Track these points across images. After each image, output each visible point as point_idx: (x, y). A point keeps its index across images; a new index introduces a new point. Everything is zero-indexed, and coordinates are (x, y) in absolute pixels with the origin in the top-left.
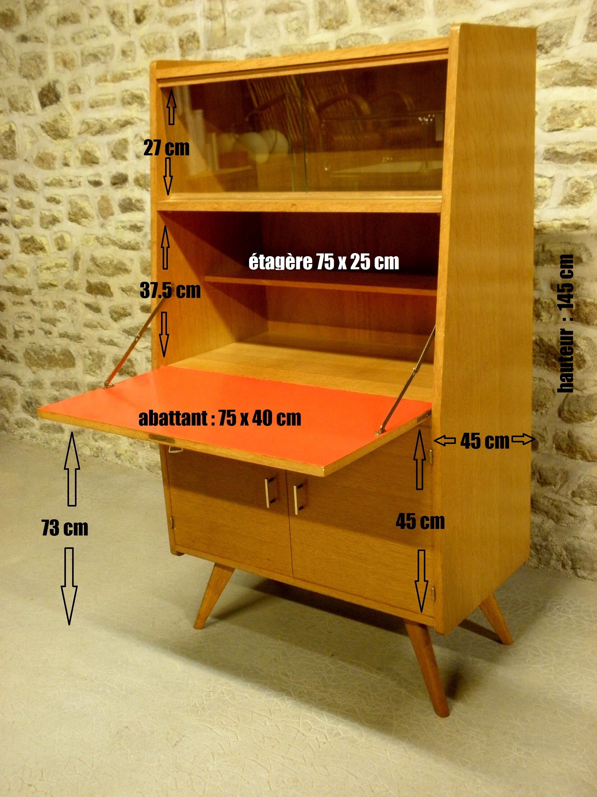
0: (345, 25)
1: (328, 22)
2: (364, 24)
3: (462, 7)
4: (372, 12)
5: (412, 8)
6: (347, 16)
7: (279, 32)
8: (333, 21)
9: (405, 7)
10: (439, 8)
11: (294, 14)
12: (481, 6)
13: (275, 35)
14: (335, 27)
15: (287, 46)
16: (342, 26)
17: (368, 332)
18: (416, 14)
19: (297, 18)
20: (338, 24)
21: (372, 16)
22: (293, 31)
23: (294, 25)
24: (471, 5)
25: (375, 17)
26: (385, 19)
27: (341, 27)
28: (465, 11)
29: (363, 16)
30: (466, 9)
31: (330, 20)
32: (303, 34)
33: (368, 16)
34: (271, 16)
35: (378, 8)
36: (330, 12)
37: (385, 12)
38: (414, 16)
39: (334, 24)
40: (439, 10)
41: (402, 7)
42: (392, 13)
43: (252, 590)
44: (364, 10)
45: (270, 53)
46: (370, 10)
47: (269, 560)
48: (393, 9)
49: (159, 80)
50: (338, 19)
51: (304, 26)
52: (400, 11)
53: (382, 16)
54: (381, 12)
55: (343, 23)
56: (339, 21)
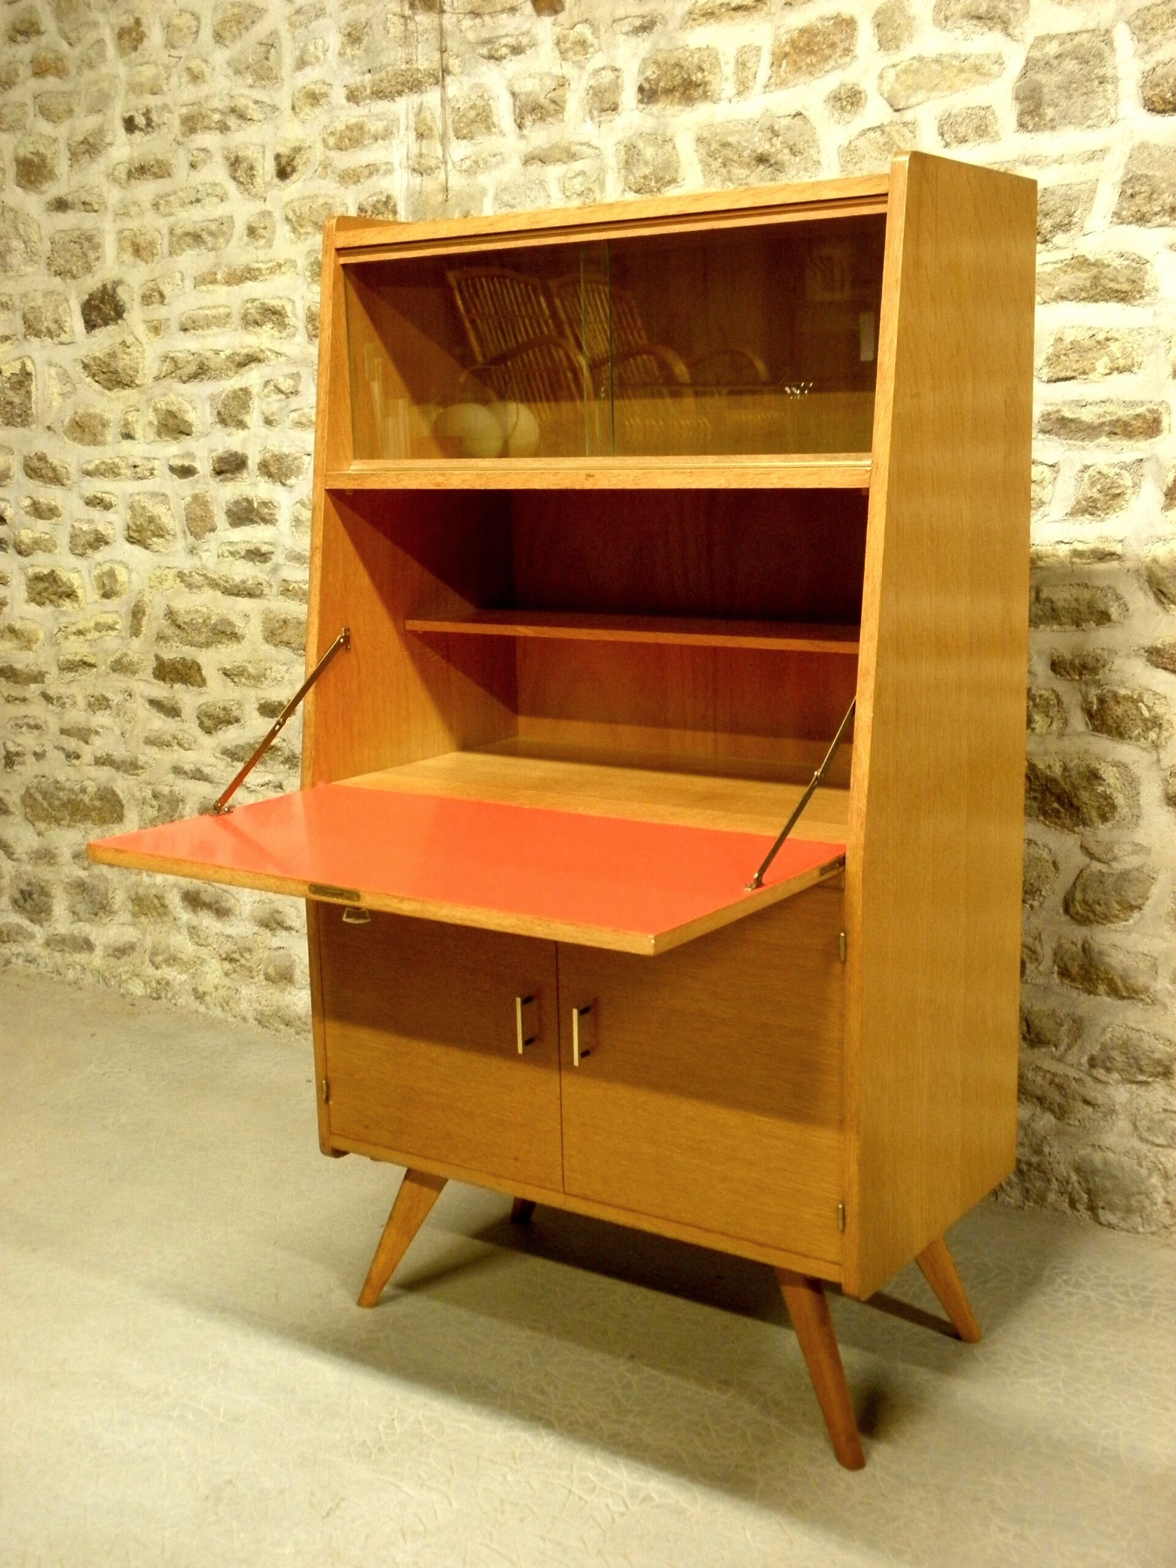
0: (673, 185)
1: (642, 180)
2: (705, 181)
4: (724, 165)
5: (798, 159)
6: (677, 171)
7: (548, 196)
8: (651, 179)
9: (785, 156)
10: (849, 158)
11: (577, 166)
13: (541, 202)
14: (656, 189)
16: (667, 188)
17: (711, 735)
18: (806, 169)
19: (583, 173)
20: (659, 185)
21: (724, 171)
22: (575, 196)
23: (578, 184)
25: (729, 172)
26: (747, 174)
27: (663, 189)
29: (707, 170)
31: (645, 177)
33: (717, 172)
34: (535, 168)
35: (735, 157)
36: (646, 163)
37: (748, 165)
38: (802, 173)
39: (653, 183)
40: (849, 162)
41: (779, 157)
42: (761, 167)
43: (470, 1240)
44: (710, 160)
46: (720, 160)
47: (516, 1159)
48: (762, 159)
49: (340, 251)
50: (660, 175)
51: (596, 187)
52: (776, 163)
53: (742, 171)
54: (741, 164)
55: (669, 182)
56: (662, 178)
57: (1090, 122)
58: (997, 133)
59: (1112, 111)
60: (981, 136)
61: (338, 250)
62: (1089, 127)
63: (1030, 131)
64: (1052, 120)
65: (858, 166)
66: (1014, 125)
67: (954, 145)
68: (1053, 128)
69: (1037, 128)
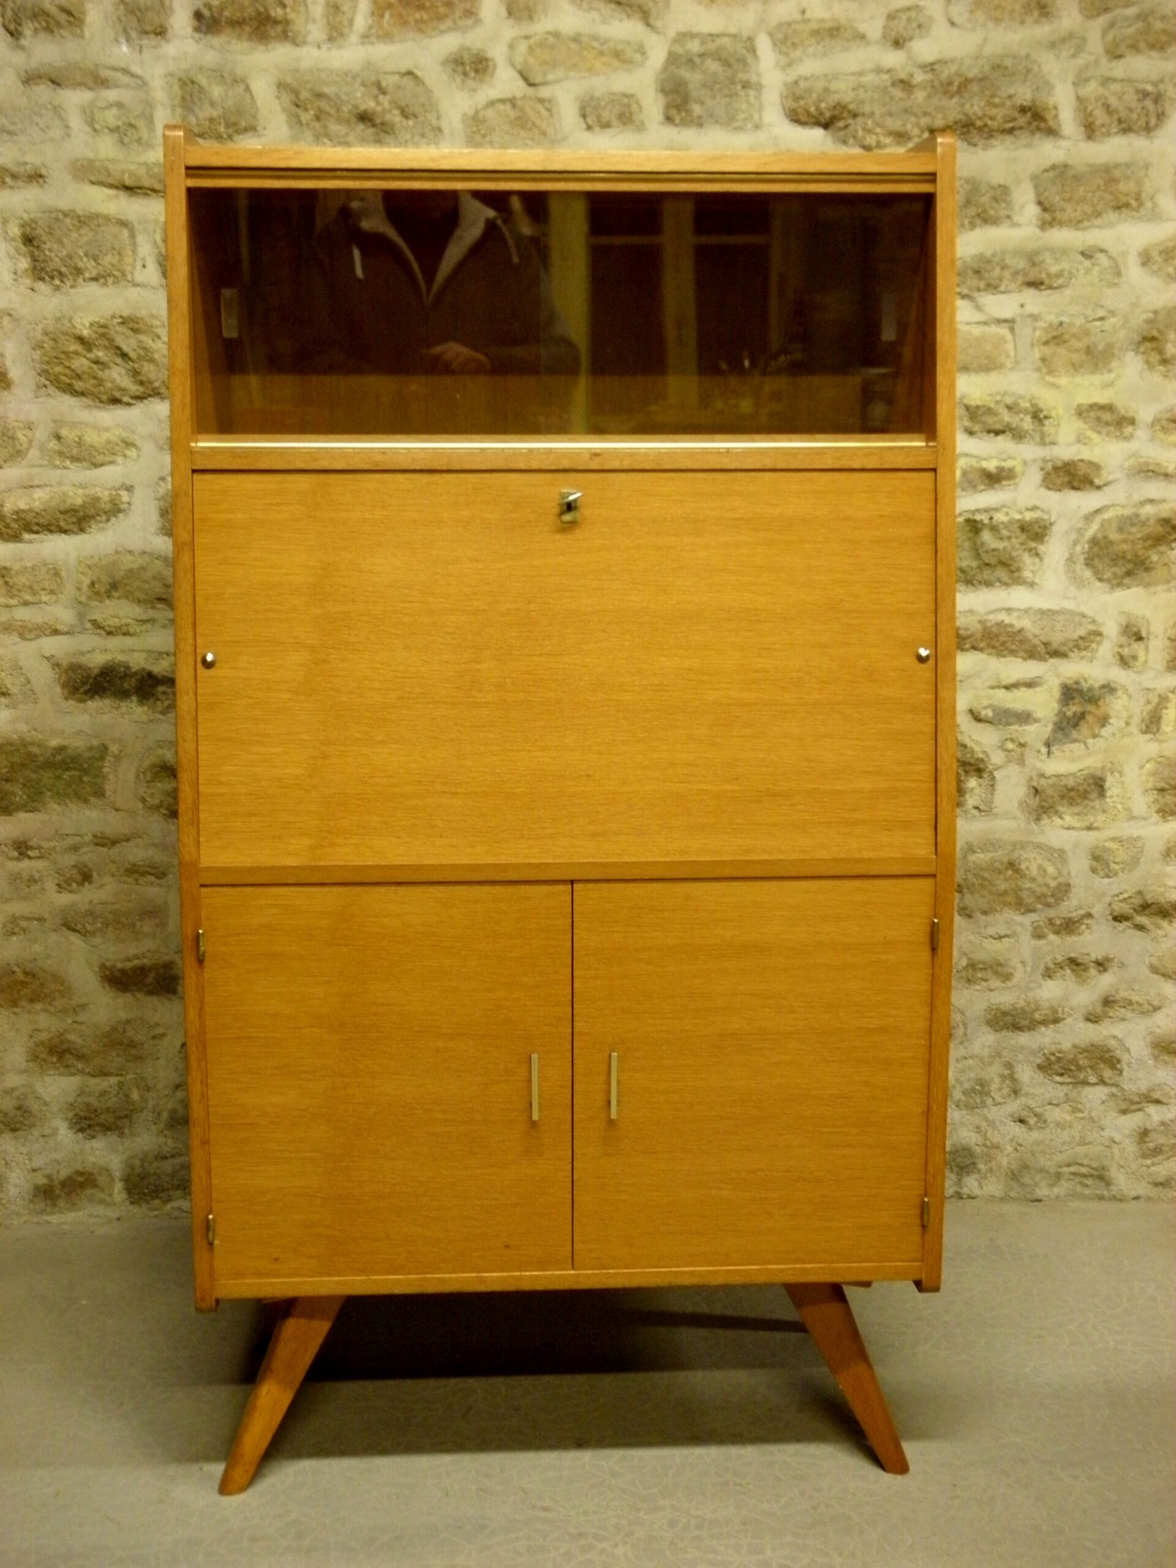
0: (249, 134)
1: (207, 123)
2: (295, 138)
3: (523, 133)
4: (318, 118)
5: (411, 123)
6: (254, 117)
7: (67, 127)
8: (220, 124)
9: (395, 117)
10: (475, 129)
11: (111, 95)
12: (565, 138)
13: (56, 133)
14: (225, 136)
15: (91, 162)
16: (241, 137)
18: (423, 135)
19: (119, 105)
20: (231, 131)
21: (317, 125)
22: (106, 131)
23: (111, 117)
24: (544, 134)
25: (325, 127)
26: (347, 134)
27: (236, 138)
28: (530, 143)
29: (296, 122)
30: (532, 139)
31: (211, 120)
32: (139, 141)
33: (308, 125)
34: (43, 92)
35: (333, 111)
36: (213, 104)
37: (348, 121)
38: (417, 138)
39: (222, 129)
40: (474, 132)
41: (388, 117)
42: (364, 126)
44: (299, 111)
45: (43, 172)
46: (312, 112)
48: (365, 118)
49: (192, 170)
50: (233, 119)
51: (141, 123)
52: (383, 124)
53: (340, 127)
54: (340, 121)
55: (246, 130)
56: (235, 124)
57: (736, 124)
58: (642, 123)
59: (756, 116)
60: (624, 124)
61: (188, 168)
62: (735, 129)
63: (676, 125)
64: (700, 117)
65: (488, 138)
66: (661, 118)
67: (597, 129)
68: (700, 125)
69: (684, 123)
